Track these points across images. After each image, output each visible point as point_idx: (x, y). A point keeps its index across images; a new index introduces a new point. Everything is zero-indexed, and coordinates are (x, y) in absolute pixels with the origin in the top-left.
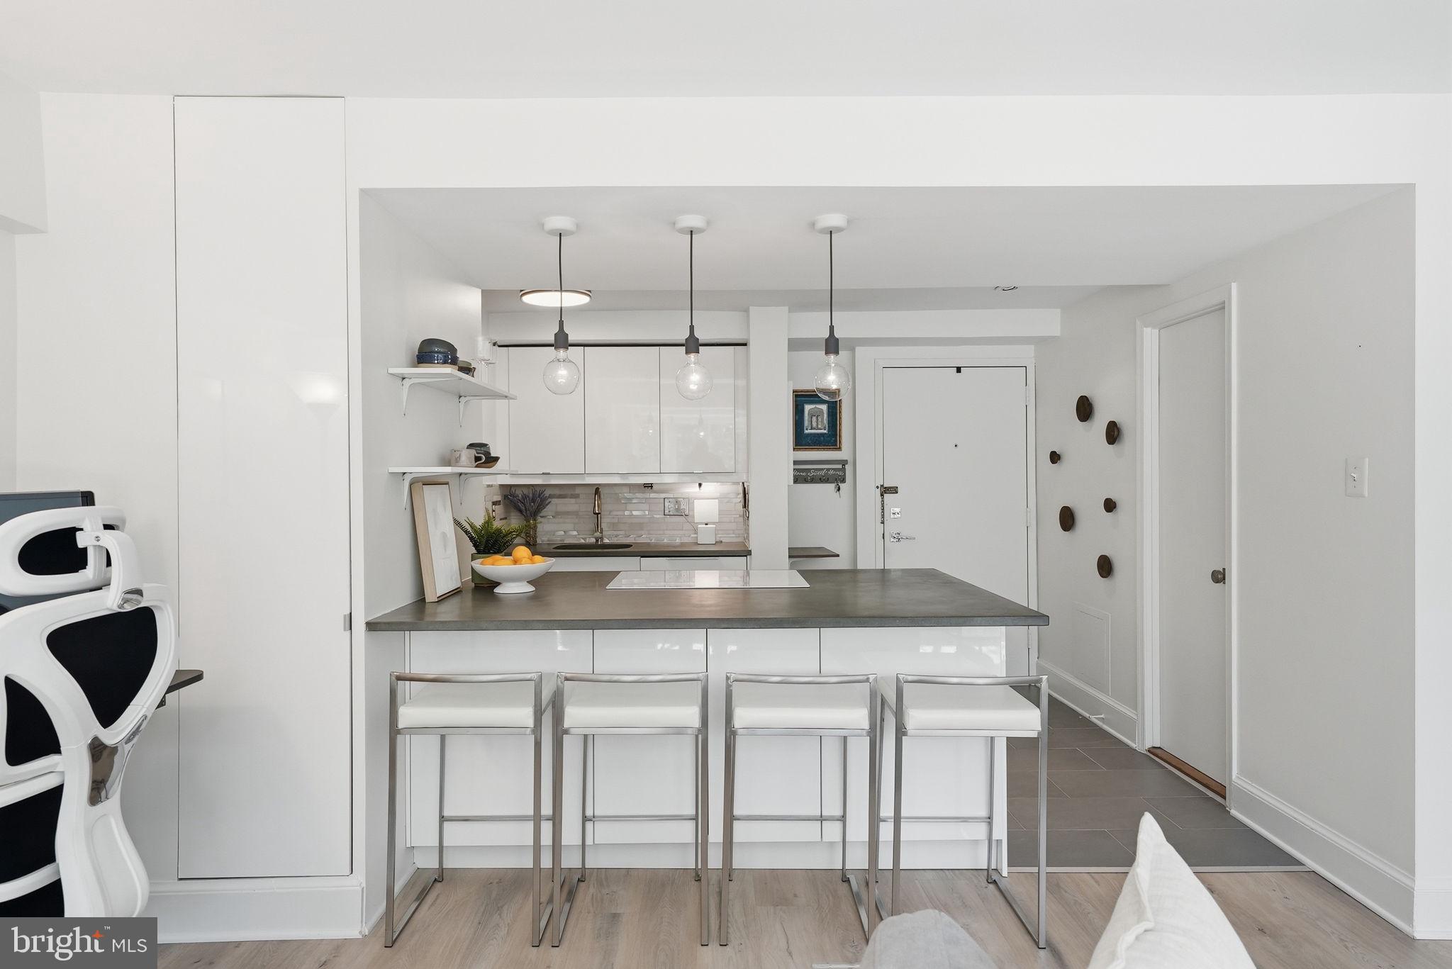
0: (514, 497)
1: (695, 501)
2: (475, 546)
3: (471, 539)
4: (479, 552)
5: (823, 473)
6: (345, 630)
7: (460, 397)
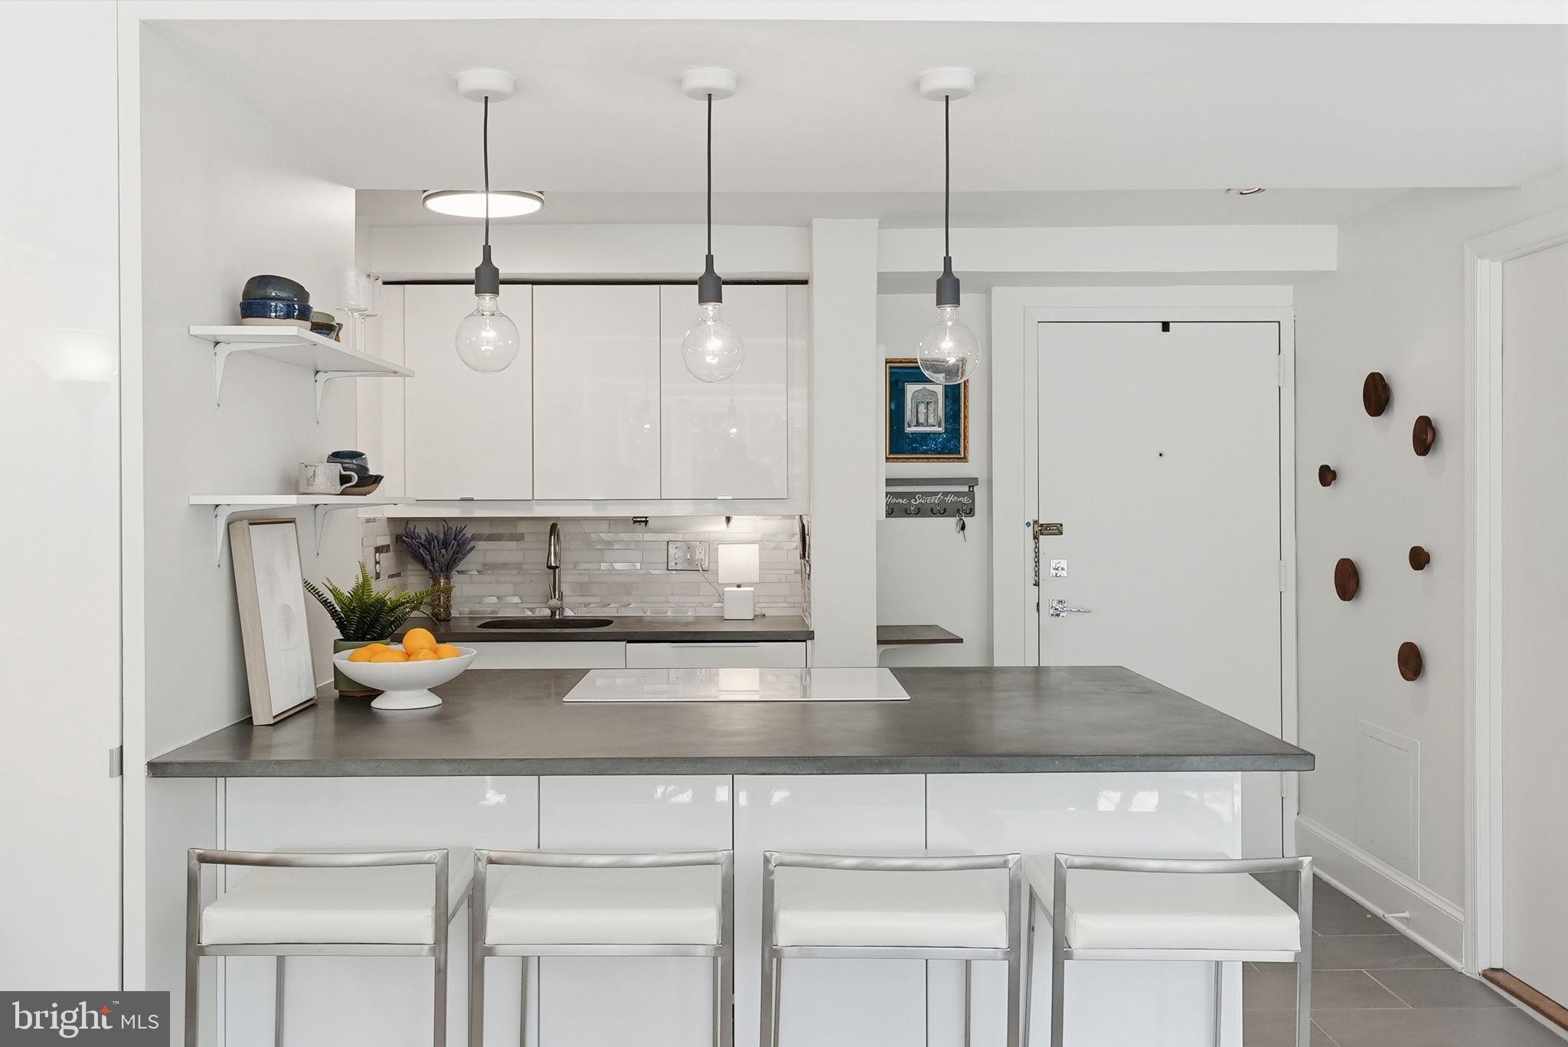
0: (412, 538)
1: (720, 547)
2: (341, 626)
3: (334, 614)
4: (347, 638)
5: (935, 500)
6: (111, 775)
7: (317, 372)
